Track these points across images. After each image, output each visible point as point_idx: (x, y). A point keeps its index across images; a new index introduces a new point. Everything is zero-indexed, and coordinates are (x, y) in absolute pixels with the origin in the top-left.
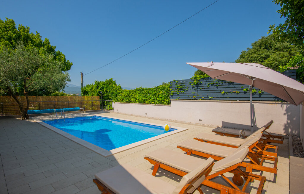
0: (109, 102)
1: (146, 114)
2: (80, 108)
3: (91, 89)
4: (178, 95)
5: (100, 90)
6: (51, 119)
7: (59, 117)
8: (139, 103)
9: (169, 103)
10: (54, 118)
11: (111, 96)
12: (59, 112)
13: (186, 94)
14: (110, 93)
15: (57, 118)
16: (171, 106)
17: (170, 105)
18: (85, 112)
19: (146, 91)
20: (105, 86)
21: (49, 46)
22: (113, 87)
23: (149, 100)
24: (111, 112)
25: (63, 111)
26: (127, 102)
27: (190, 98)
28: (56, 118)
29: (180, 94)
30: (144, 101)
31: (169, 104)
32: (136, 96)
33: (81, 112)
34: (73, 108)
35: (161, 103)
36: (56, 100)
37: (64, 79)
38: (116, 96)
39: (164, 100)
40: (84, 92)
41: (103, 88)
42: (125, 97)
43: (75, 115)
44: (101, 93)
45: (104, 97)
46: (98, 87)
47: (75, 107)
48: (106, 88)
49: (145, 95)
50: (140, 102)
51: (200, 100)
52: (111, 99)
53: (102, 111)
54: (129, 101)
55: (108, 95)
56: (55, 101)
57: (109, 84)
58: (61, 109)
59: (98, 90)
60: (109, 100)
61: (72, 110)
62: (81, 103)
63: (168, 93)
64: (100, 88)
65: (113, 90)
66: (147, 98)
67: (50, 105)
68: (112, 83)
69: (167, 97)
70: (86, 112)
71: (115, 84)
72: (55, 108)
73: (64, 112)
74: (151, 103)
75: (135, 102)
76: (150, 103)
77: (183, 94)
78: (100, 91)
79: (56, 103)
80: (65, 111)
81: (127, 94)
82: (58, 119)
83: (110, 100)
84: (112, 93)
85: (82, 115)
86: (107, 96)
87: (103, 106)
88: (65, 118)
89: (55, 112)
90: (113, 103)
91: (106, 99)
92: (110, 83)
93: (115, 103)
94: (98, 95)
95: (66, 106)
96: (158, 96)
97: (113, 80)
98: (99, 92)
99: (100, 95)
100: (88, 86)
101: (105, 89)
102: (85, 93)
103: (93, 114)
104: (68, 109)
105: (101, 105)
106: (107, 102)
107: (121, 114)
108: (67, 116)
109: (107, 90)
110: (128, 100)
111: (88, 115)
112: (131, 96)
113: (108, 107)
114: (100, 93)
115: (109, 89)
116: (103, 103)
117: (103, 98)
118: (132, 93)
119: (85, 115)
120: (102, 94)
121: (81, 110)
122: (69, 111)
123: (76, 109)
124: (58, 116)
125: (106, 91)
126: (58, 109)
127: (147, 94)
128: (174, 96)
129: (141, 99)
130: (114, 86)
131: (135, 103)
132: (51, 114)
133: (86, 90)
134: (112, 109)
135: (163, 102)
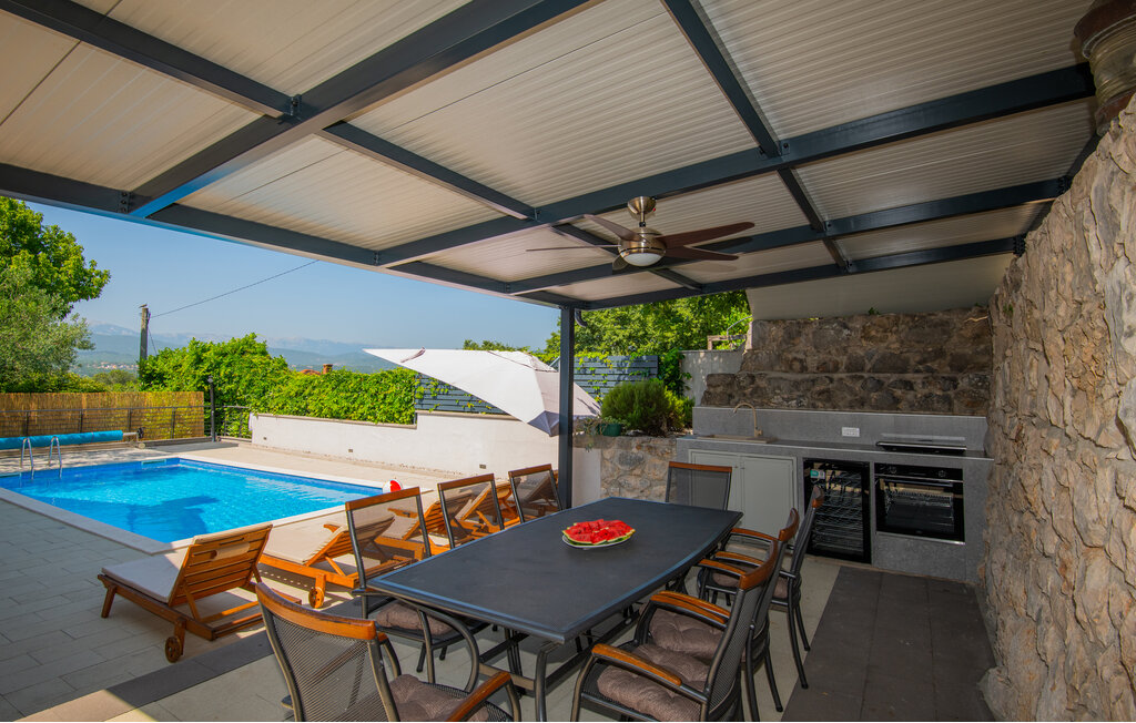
0: (239, 410)
1: (351, 451)
2: (125, 431)
3: (176, 367)
4: (435, 398)
5: (208, 371)
6: (11, 470)
7: (41, 464)
8: (332, 417)
9: (412, 420)
10: (21, 466)
11: (245, 393)
12: (41, 446)
13: (454, 398)
14: (243, 381)
15: (33, 465)
16: (415, 428)
17: (414, 425)
18: (142, 445)
19: (354, 381)
20: (226, 361)
21: (15, 216)
22: (252, 366)
23: (360, 411)
24: (241, 444)
25: (55, 444)
26: (297, 413)
27: (462, 409)
28: (28, 468)
29: (439, 397)
30: (346, 412)
31: (412, 422)
32: (323, 396)
33: (128, 446)
34: (96, 434)
35: (391, 419)
36: (34, 406)
37: (66, 343)
38: (264, 392)
39: (400, 412)
40: (150, 374)
41: (219, 364)
42: (291, 398)
43: (104, 457)
44: (210, 380)
45: (221, 394)
46: (199, 361)
47: (107, 428)
48: (229, 365)
49: (349, 394)
50: (335, 416)
51: (483, 414)
52: (243, 402)
53: (210, 440)
54: (304, 412)
55: (236, 391)
56: (28, 410)
57: (243, 353)
58: (51, 437)
59: (200, 373)
60: (238, 406)
61: (93, 440)
62: (130, 416)
63: (410, 391)
64: (206, 366)
65: (255, 374)
66: (354, 402)
67: (7, 424)
68: (252, 350)
69: (408, 402)
70: (148, 446)
71: (264, 353)
72: (26, 433)
73: (59, 447)
74: (365, 420)
75: (320, 414)
76: (363, 418)
77: (445, 397)
78: (207, 377)
79: (34, 415)
80: (63, 443)
81: (296, 389)
82: (36, 472)
83: (240, 405)
84: (250, 383)
85: (130, 455)
86: (232, 392)
87: (216, 423)
88: (64, 466)
89: (27, 447)
90: (251, 415)
91: (228, 402)
92: (245, 348)
93: (257, 416)
94: (201, 389)
95: (69, 426)
96: (385, 398)
97: (259, 340)
98: (205, 379)
99: (206, 388)
100: (166, 355)
101: (223, 371)
102: (154, 378)
103: (172, 452)
104: (78, 436)
105: (207, 422)
106: (231, 411)
107: (275, 449)
108: (69, 460)
109: (231, 373)
110: (299, 407)
111: (150, 455)
112: (310, 394)
113: (234, 428)
114: (207, 383)
115: (241, 369)
116: (217, 414)
117: (216, 397)
118: (314, 388)
119: (139, 455)
120: (214, 386)
121: (130, 438)
122: (80, 445)
123: (111, 436)
124: (37, 461)
125: (230, 377)
126: (38, 437)
127: (355, 391)
128: (424, 402)
129: (335, 407)
130: (257, 359)
131: (319, 416)
132: (11, 455)
133: (155, 367)
134: (249, 435)
135: (396, 416)
